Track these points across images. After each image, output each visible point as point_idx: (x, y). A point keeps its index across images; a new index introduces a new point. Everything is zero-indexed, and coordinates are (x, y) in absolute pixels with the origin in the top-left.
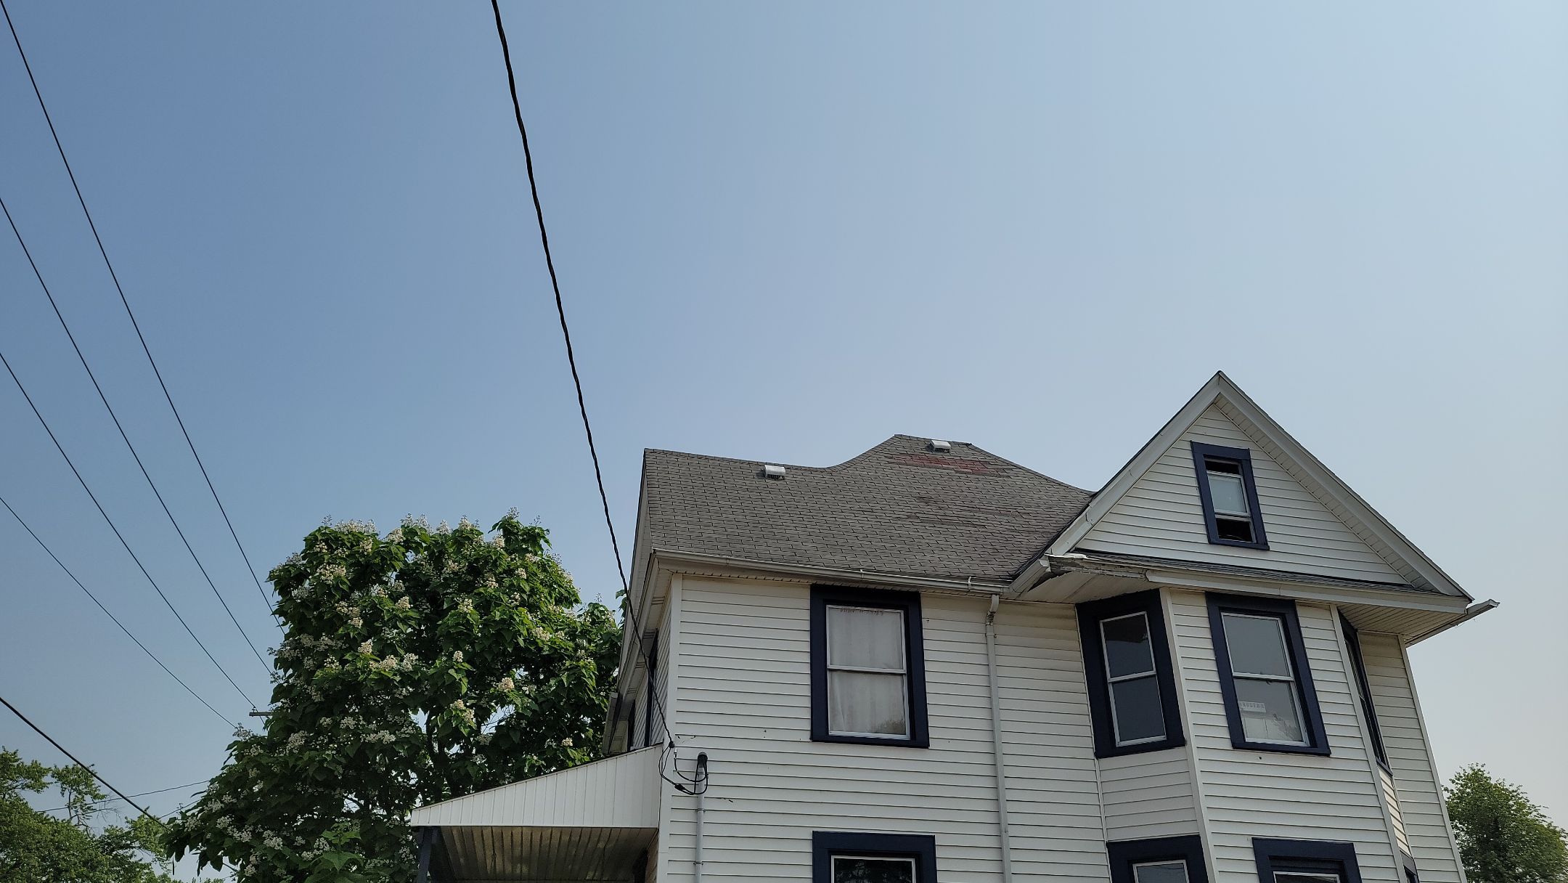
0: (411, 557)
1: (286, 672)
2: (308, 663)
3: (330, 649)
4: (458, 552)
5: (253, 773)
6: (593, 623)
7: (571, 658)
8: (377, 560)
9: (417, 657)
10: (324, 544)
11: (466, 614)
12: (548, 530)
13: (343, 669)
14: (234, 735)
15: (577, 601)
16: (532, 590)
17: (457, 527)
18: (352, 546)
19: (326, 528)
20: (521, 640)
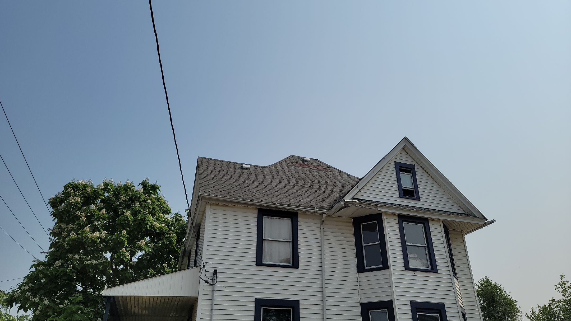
0: (106, 194)
1: (55, 238)
2: (64, 234)
3: (73, 229)
4: (125, 193)
5: (41, 276)
6: (176, 221)
7: (167, 234)
8: (93, 195)
9: (107, 232)
10: (72, 189)
11: (127, 216)
12: (160, 186)
13: (78, 236)
14: (33, 262)
15: (170, 212)
16: (153, 208)
17: (125, 183)
18: (83, 190)
19: (72, 182)
20: (148, 227)
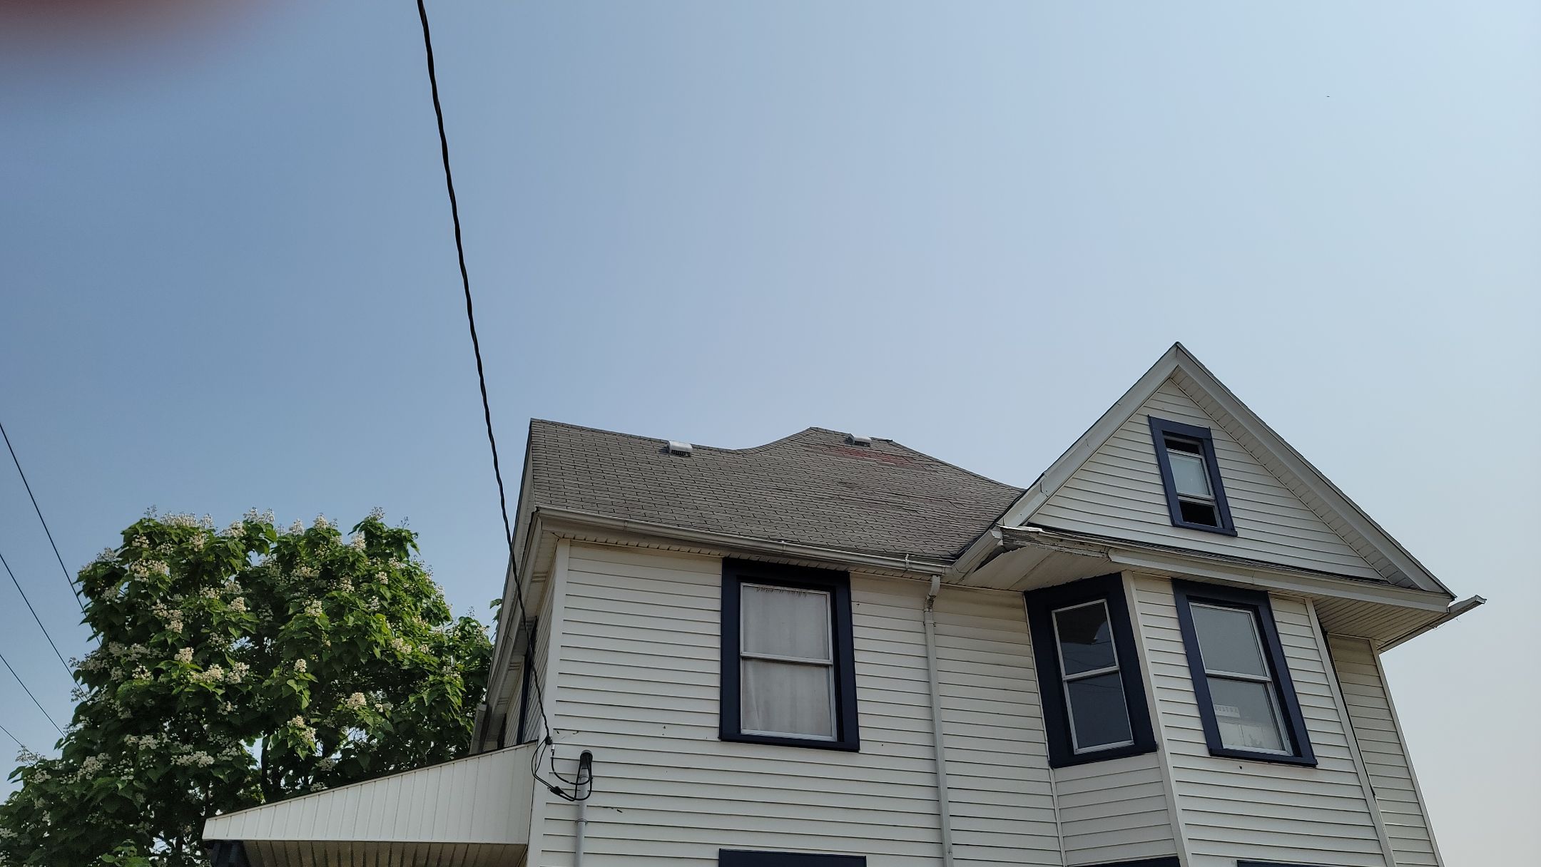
0: (256, 559)
1: (91, 688)
2: (116, 673)
3: (144, 659)
4: (312, 553)
5: (39, 804)
6: (463, 638)
7: (434, 674)
8: (212, 558)
9: (248, 667)
10: (145, 538)
11: (314, 618)
12: (416, 534)
13: (156, 679)
14: (17, 760)
15: (447, 618)
16: (394, 598)
17: (312, 525)
18: (181, 541)
19: (149, 520)
20: (377, 651)
